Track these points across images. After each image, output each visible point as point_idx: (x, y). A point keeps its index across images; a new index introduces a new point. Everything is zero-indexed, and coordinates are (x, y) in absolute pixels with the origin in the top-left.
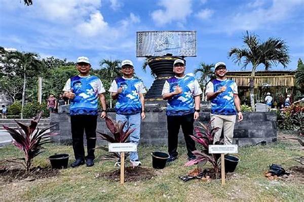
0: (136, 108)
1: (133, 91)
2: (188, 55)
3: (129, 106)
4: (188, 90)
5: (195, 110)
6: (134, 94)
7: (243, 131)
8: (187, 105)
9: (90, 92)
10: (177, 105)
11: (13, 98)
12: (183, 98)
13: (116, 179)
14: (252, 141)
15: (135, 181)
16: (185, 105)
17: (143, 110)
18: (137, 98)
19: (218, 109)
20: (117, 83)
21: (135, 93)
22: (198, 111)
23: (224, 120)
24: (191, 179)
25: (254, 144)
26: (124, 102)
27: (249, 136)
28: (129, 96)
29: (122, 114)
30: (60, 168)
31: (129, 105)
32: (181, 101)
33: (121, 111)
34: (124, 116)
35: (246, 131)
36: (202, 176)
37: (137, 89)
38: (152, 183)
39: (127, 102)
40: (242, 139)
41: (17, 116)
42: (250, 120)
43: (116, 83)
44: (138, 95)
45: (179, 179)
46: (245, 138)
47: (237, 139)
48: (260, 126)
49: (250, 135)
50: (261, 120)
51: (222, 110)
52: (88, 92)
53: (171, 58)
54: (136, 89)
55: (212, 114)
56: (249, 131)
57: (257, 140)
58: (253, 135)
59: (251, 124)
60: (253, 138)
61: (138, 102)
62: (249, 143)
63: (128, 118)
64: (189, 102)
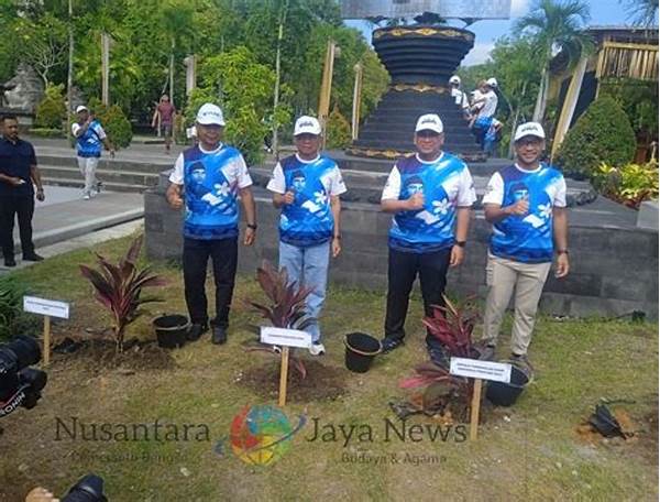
0: (321, 232)
1: (317, 194)
2: (484, 16)
3: (305, 230)
4: (442, 195)
5: (456, 243)
6: (317, 201)
7: (589, 278)
8: (435, 232)
9: (223, 190)
10: (413, 230)
11: (44, 76)
12: (429, 214)
13: (272, 393)
14: (608, 307)
15: (307, 401)
16: (430, 231)
17: (336, 234)
18: (323, 210)
19: (506, 246)
20: (284, 170)
21: (320, 197)
22: (462, 244)
23: (519, 274)
24: (413, 414)
25: (613, 317)
26: (296, 218)
27: (603, 293)
28: (308, 205)
29: (291, 244)
30: (173, 347)
31: (308, 227)
32: (423, 221)
33: (290, 238)
34: (295, 249)
35: (596, 278)
36: (436, 410)
37: (326, 186)
38: (337, 409)
39: (302, 219)
40: (580, 297)
41: (55, 130)
42: (612, 252)
43: (281, 170)
44: (326, 202)
45: (389, 408)
46: (588, 298)
47: (568, 296)
48: (637, 270)
49: (606, 290)
50: (643, 254)
51: (515, 250)
52: (218, 190)
53: (432, 32)
54: (323, 188)
55: (492, 256)
56: (605, 280)
57: (620, 306)
58: (612, 292)
59: (613, 261)
60: (612, 300)
61: (327, 219)
62: (599, 312)
63: (303, 251)
64: (441, 224)
